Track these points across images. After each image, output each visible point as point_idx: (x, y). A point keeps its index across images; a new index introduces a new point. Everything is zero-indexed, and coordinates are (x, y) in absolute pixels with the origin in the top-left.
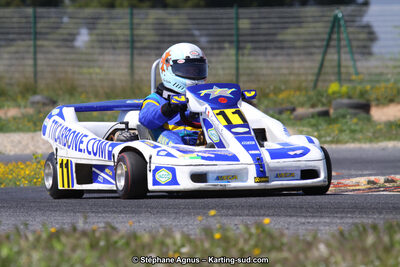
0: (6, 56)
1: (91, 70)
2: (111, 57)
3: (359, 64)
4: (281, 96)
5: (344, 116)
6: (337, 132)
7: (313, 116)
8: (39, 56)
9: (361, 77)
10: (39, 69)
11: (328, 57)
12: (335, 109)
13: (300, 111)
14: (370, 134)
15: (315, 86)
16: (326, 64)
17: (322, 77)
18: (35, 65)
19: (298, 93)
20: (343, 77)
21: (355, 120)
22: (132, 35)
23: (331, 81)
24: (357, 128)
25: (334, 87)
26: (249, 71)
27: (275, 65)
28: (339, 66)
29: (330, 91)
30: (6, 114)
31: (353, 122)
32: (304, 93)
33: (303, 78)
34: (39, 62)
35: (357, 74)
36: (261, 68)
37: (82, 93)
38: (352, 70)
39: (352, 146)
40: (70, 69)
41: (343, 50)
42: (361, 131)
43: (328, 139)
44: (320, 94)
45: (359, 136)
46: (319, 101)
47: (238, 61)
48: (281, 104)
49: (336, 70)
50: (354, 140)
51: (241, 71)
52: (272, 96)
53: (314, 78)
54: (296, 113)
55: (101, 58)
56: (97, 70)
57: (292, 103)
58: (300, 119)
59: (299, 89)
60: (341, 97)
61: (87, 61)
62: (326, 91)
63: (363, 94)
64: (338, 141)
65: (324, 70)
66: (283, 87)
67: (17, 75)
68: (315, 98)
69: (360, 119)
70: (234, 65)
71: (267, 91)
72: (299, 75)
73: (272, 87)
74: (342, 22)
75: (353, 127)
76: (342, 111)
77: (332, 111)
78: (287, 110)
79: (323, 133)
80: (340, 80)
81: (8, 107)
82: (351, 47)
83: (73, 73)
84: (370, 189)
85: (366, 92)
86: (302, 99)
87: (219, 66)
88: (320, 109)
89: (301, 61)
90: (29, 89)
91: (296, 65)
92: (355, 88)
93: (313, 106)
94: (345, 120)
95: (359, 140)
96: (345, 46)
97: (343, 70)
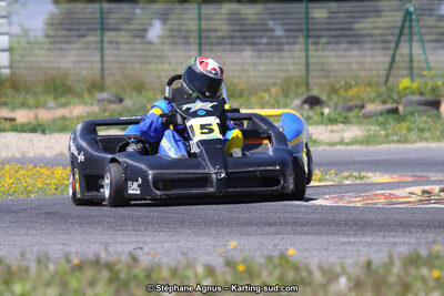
0: (74, 52)
1: (160, 66)
2: (181, 54)
3: (431, 58)
4: (352, 92)
5: (412, 114)
6: (404, 132)
7: (382, 114)
8: (107, 52)
9: (433, 72)
10: (106, 65)
11: (400, 51)
12: (405, 106)
13: (370, 108)
14: (438, 133)
15: (387, 81)
16: (397, 58)
17: (394, 72)
18: (102, 61)
19: (368, 89)
20: (415, 72)
21: (424, 118)
22: (200, 31)
23: (403, 76)
24: (426, 126)
25: (405, 83)
26: (319, 67)
27: (347, 60)
28: (411, 61)
29: (401, 87)
30: (71, 112)
31: (422, 120)
32: (374, 89)
33: (374, 73)
34: (106, 59)
35: (429, 69)
36: (333, 63)
37: (149, 90)
38: (424, 65)
39: (419, 145)
40: (138, 66)
41: (415, 45)
42: (429, 130)
43: (396, 138)
44: (390, 90)
45: (427, 135)
46: (390, 97)
47: (307, 57)
48: (351, 100)
49: (408, 65)
50: (422, 139)
51: (311, 67)
52: (342, 92)
53: (385, 73)
54: (364, 111)
55: (170, 54)
56: (166, 66)
57: (362, 100)
58: (368, 116)
59: (370, 85)
60: (412, 93)
61: (156, 57)
62: (397, 86)
63: (434, 90)
64: (406, 141)
65: (395, 65)
66: (353, 83)
67: (84, 72)
68: (385, 94)
69: (429, 116)
70: (303, 60)
71: (338, 86)
72: (370, 70)
73: (342, 83)
74: (414, 17)
75: (421, 126)
76: (411, 109)
77: (401, 108)
78: (356, 107)
79: (390, 131)
80: (412, 76)
81: (75, 104)
82: (423, 42)
83: (141, 69)
84: (421, 201)
85: (437, 87)
86: (372, 95)
87: (290, 61)
88: (389, 106)
89: (373, 56)
90: (96, 86)
91: (369, 60)
92: (426, 84)
93: (384, 102)
94: (413, 119)
95: (426, 139)
96: (417, 41)
97: (415, 65)
